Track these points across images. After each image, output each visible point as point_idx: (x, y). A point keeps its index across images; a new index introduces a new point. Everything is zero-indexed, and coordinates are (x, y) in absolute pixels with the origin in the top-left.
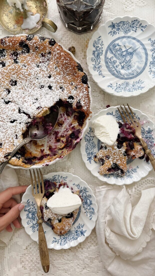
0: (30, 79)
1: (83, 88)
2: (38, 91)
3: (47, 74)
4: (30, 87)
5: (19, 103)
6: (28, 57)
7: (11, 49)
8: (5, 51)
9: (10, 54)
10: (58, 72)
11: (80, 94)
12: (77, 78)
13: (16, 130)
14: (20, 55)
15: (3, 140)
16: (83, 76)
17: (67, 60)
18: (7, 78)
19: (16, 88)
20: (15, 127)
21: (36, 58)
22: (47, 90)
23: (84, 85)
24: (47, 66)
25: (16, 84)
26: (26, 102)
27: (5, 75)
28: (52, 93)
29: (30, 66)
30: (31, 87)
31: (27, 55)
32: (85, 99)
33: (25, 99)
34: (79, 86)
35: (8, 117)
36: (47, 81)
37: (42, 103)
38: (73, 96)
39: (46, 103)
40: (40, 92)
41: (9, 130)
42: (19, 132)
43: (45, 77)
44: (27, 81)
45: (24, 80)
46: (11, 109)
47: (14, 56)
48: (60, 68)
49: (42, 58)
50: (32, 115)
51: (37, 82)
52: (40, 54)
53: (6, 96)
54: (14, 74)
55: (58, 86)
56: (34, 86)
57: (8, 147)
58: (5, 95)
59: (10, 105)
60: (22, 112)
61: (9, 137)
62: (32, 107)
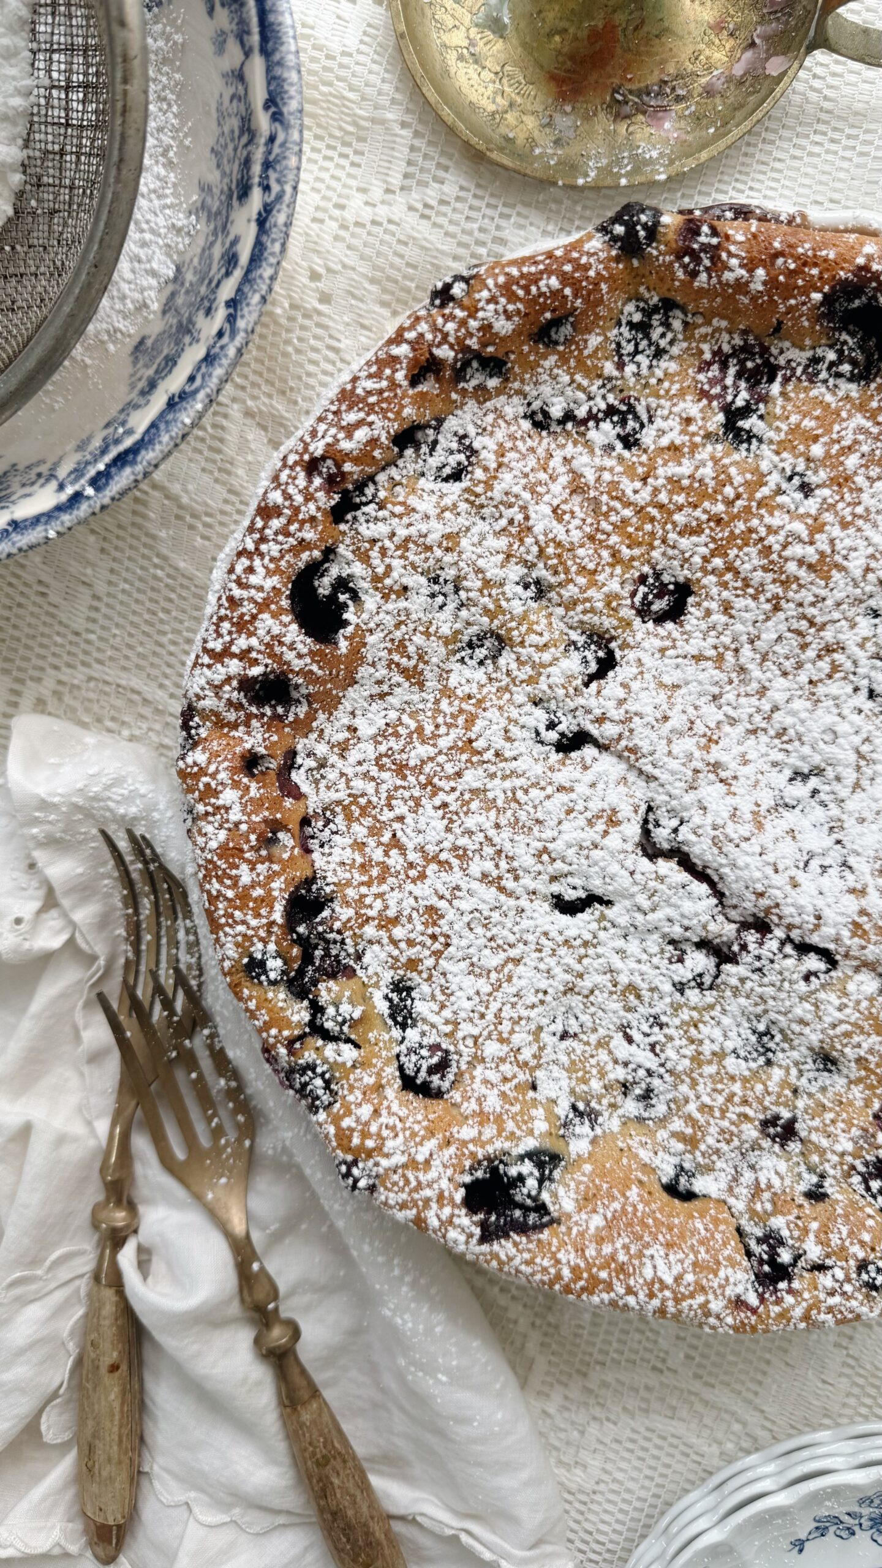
0: (819, 600)
2: (846, 711)
5: (664, 777)
6: (850, 416)
7: (734, 314)
8: (677, 324)
9: (708, 356)
13: (581, 976)
14: (786, 380)
15: (466, 1029)
18: (626, 552)
19: (668, 643)
20: (582, 951)
25: (675, 613)
26: (723, 774)
27: (613, 519)
29: (847, 496)
30: (799, 666)
31: (847, 398)
33: (716, 754)
35: (545, 857)
37: (859, 828)
41: (531, 959)
42: (599, 997)
44: (777, 608)
45: (755, 598)
46: (591, 805)
47: (739, 376)
50: (747, 905)
51: (866, 639)
53: (571, 691)
54: (697, 531)
56: (825, 665)
57: (493, 1102)
58: (570, 678)
59: (585, 768)
60: (666, 846)
61: (516, 1022)
62: (766, 838)
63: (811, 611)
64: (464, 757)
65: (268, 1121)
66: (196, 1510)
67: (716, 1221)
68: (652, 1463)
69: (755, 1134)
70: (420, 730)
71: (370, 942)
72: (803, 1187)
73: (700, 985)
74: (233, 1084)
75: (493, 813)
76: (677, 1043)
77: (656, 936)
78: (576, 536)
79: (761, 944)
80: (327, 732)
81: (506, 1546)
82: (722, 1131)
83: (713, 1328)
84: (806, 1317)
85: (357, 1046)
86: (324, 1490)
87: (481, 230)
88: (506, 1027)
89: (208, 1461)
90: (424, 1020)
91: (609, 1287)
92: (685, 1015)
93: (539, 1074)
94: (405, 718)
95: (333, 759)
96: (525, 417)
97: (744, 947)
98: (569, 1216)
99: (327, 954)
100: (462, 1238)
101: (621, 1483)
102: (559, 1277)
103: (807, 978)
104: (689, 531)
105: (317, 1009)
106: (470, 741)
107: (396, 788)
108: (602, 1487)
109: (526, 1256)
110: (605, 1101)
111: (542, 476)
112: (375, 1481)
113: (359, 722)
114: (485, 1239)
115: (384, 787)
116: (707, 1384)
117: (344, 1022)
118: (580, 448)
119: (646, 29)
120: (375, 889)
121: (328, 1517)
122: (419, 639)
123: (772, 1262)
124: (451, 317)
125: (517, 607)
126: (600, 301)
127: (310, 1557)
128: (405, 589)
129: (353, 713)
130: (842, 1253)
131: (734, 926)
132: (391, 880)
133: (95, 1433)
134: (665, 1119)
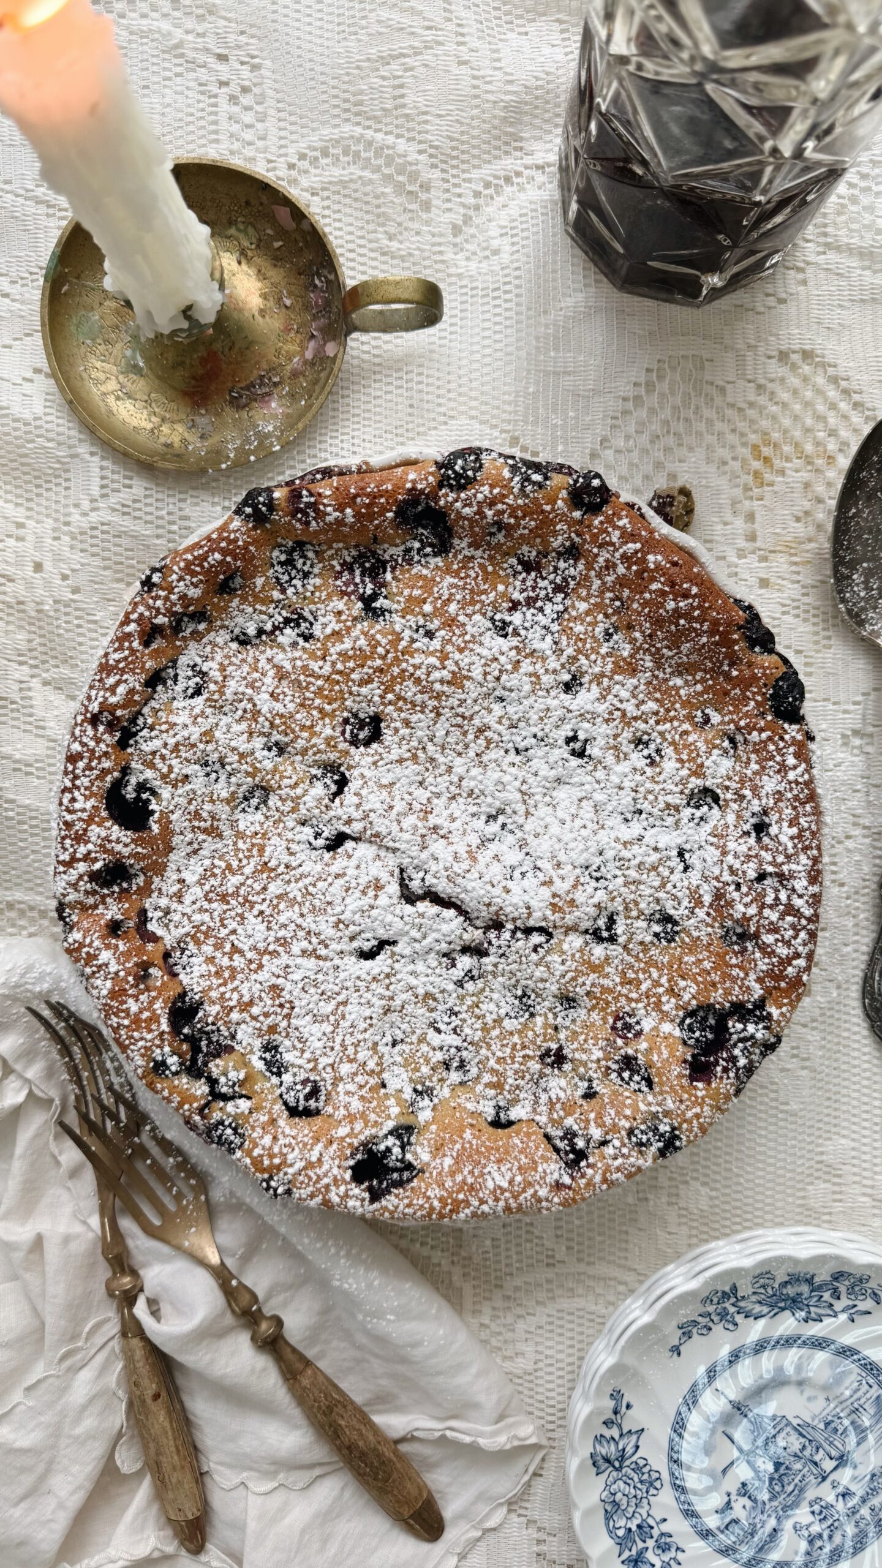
0: (462, 702)
1: (782, 744)
2: (505, 768)
3: (555, 672)
4: (459, 748)
5: (403, 846)
6: (442, 579)
7: (344, 538)
8: (311, 554)
9: (338, 568)
10: (624, 660)
11: (765, 778)
12: (743, 692)
13: (392, 998)
14: (394, 569)
15: (323, 1061)
16: (777, 681)
17: (686, 595)
18: (328, 708)
19: (377, 757)
20: (387, 981)
21: (485, 581)
22: (560, 763)
23: (786, 732)
24: (555, 627)
25: (376, 736)
26: (441, 832)
27: (312, 689)
28: (589, 778)
29: (457, 632)
30: (467, 746)
31: (437, 567)
32: (794, 808)
33: (433, 820)
34: (755, 733)
35: (341, 926)
36: (560, 712)
37: (536, 841)
38: (714, 787)
39: (559, 840)
40: (521, 774)
41: (354, 998)
42: (409, 1009)
43: (548, 691)
44: (439, 715)
45: (422, 712)
46: (360, 881)
47: (363, 575)
48: (637, 635)
49: (524, 581)
50: (484, 914)
51: (501, 718)
52: (513, 561)
53: (323, 809)
54: (369, 681)
55: (627, 734)
56: (481, 742)
57: (356, 1105)
58: (321, 799)
59: (350, 857)
60: (420, 892)
61: (356, 1045)
62: (481, 866)
63: (460, 710)
64: (265, 876)
65: (214, 1178)
66: (250, 1485)
67: (528, 1135)
68: (569, 1334)
69: (538, 1066)
70: (229, 867)
71: (238, 1024)
72: (580, 1092)
73: (472, 978)
74: (180, 1159)
75: (296, 907)
76: (469, 1022)
77: (432, 955)
78: (291, 707)
79: (498, 938)
80: (164, 889)
81: (479, 1427)
82: (516, 1072)
83: (548, 1209)
85: (249, 1098)
86: (335, 1432)
88: (351, 1050)
89: (247, 1445)
90: (293, 1065)
91: (468, 1204)
92: (469, 1001)
93: (385, 1075)
94: (217, 862)
95: (174, 906)
96: (232, 640)
97: (490, 943)
98: (428, 1164)
99: (210, 1042)
100: (358, 1203)
101: (552, 1357)
102: (432, 1208)
103: (535, 950)
104: (363, 682)
105: (213, 1082)
106: (266, 863)
107: (225, 912)
108: (541, 1365)
109: (406, 1201)
110: (435, 1079)
111: (256, 675)
112: (377, 1419)
113: (185, 875)
114: (373, 1200)
115: (216, 914)
116: (589, 1264)
117: (234, 1084)
118: (275, 650)
120: (230, 986)
121: (345, 1451)
122: (208, 807)
123: (574, 1150)
124: (157, 597)
125: (268, 765)
126: (253, 557)
127: (347, 1494)
128: (187, 776)
129: (178, 870)
130: (615, 1128)
131: (481, 931)
132: (239, 976)
133: (158, 1453)
134: (478, 1078)
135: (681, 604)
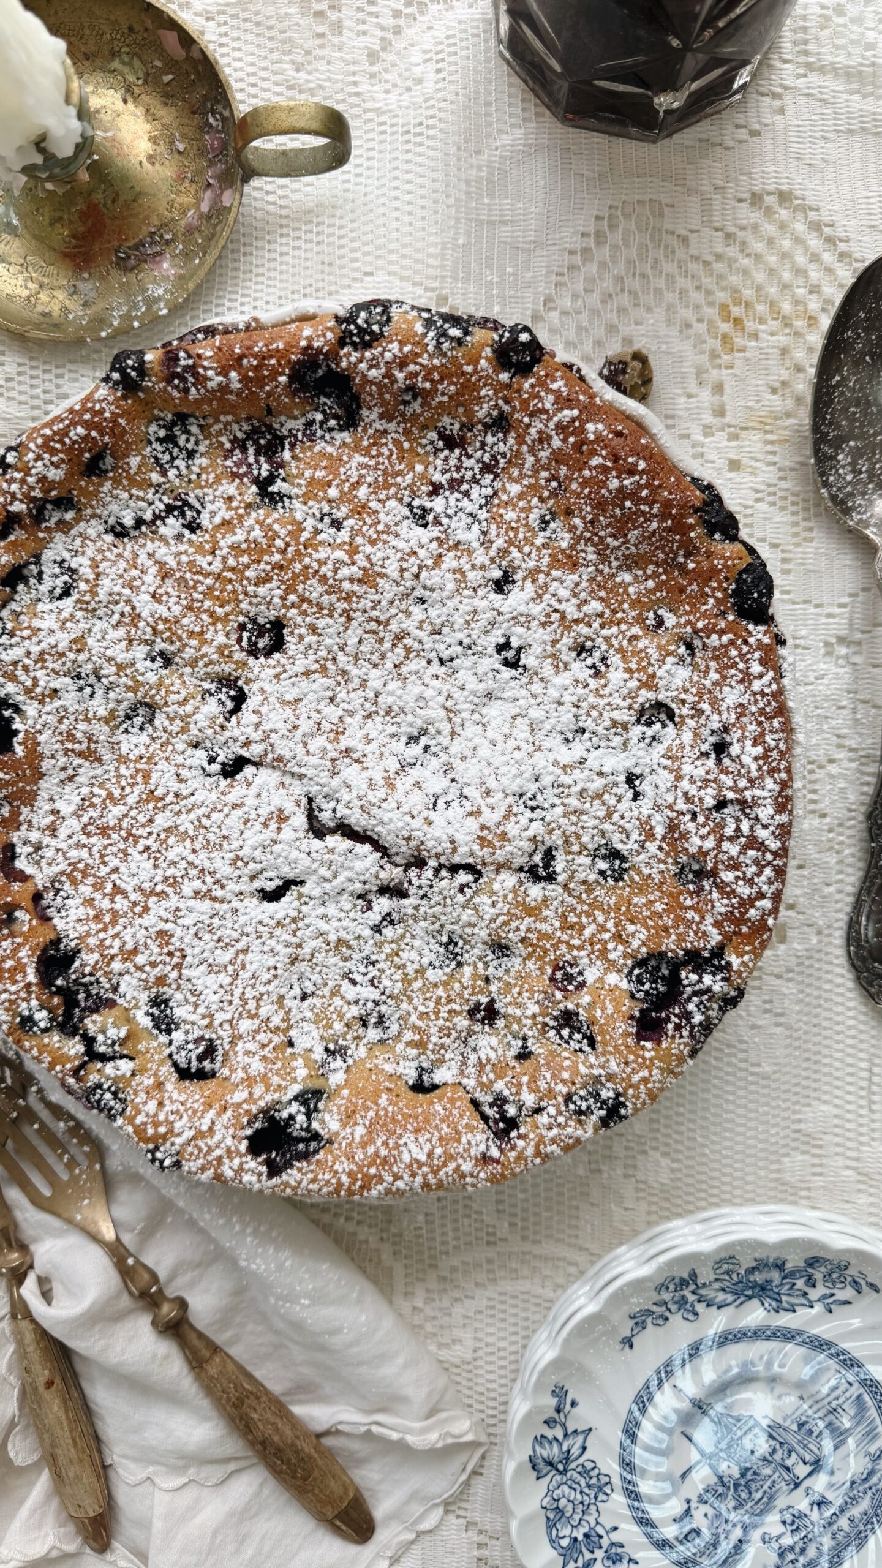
0: (376, 604)
1: (745, 649)
2: (427, 680)
3: (483, 567)
4: (375, 658)
5: (310, 772)
6: (350, 458)
7: (232, 409)
8: (194, 429)
9: (228, 445)
10: (563, 551)
11: (726, 689)
12: (701, 589)
13: (299, 946)
14: (293, 446)
15: (220, 1017)
16: (740, 573)
17: (632, 471)
18: (220, 611)
19: (279, 669)
20: (294, 926)
21: (401, 459)
22: (491, 675)
23: (750, 634)
24: (483, 515)
25: (278, 645)
26: (355, 756)
27: (201, 589)
28: (524, 692)
29: (368, 520)
30: (383, 656)
31: (344, 444)
32: (760, 724)
33: (344, 742)
34: (714, 636)
35: (239, 863)
36: (490, 615)
37: (463, 765)
38: (668, 702)
39: (489, 764)
40: (446, 688)
41: (256, 946)
42: (320, 957)
43: (475, 590)
44: (350, 619)
45: (331, 616)
46: (261, 812)
47: (258, 453)
48: (577, 521)
49: (446, 459)
50: (403, 849)
51: (421, 622)
52: (433, 435)
53: (218, 729)
54: (267, 579)
55: (567, 640)
56: (400, 650)
57: (256, 1066)
58: (213, 719)
59: (249, 784)
60: (332, 824)
61: (258, 999)
62: (399, 795)
63: (374, 614)
64: (151, 806)
65: (106, 1146)
66: (157, 1481)
67: (452, 1101)
69: (466, 1023)
70: (110, 796)
71: (120, 974)
72: (513, 1052)
73: (392, 922)
75: (188, 842)
76: (388, 972)
77: (345, 896)
78: (177, 610)
79: (419, 876)
80: (35, 821)
81: (406, 1423)
82: (441, 1029)
83: (473, 1185)
84: (538, 1153)
85: (131, 1059)
86: (247, 1426)
87: (45, 392)
88: (252, 1004)
89: (153, 1436)
90: (185, 1021)
91: (381, 1180)
92: (387, 949)
93: (292, 1033)
94: (96, 790)
95: (47, 840)
96: (106, 532)
97: (410, 882)
98: (337, 1134)
99: (89, 996)
100: (254, 1178)
101: (493, 1344)
102: (340, 1184)
103: (461, 890)
104: (260, 581)
105: (89, 1041)
106: (152, 792)
107: (105, 848)
108: (480, 1353)
109: (310, 1176)
110: (349, 1037)
111: (135, 573)
112: (297, 1410)
113: (59, 805)
114: (271, 1174)
115: (95, 850)
116: (535, 1242)
117: (114, 1043)
118: (157, 543)
119: (122, 198)
120: (111, 932)
121: (259, 1447)
122: (82, 726)
123: (503, 1118)
124: (12, 480)
125: (152, 678)
126: (124, 432)
127: (266, 1492)
128: (55, 691)
129: (51, 800)
130: (551, 1093)
131: (400, 869)
132: (122, 921)
133: (53, 1445)
134: (399, 1035)
135: (626, 482)
